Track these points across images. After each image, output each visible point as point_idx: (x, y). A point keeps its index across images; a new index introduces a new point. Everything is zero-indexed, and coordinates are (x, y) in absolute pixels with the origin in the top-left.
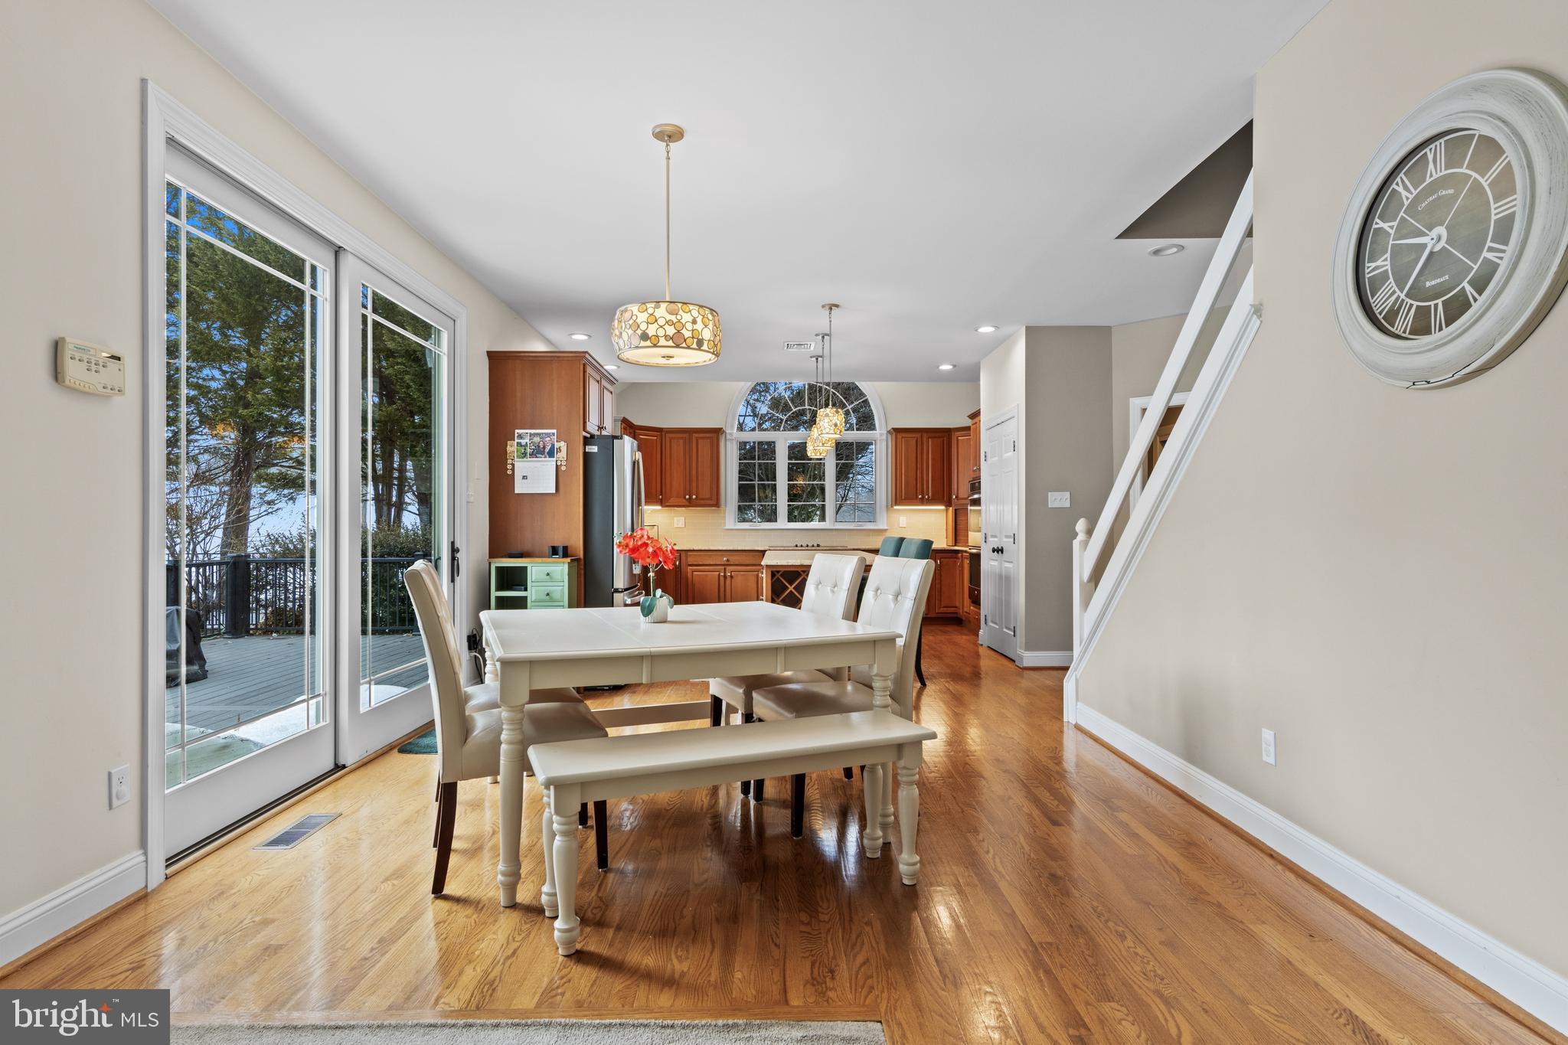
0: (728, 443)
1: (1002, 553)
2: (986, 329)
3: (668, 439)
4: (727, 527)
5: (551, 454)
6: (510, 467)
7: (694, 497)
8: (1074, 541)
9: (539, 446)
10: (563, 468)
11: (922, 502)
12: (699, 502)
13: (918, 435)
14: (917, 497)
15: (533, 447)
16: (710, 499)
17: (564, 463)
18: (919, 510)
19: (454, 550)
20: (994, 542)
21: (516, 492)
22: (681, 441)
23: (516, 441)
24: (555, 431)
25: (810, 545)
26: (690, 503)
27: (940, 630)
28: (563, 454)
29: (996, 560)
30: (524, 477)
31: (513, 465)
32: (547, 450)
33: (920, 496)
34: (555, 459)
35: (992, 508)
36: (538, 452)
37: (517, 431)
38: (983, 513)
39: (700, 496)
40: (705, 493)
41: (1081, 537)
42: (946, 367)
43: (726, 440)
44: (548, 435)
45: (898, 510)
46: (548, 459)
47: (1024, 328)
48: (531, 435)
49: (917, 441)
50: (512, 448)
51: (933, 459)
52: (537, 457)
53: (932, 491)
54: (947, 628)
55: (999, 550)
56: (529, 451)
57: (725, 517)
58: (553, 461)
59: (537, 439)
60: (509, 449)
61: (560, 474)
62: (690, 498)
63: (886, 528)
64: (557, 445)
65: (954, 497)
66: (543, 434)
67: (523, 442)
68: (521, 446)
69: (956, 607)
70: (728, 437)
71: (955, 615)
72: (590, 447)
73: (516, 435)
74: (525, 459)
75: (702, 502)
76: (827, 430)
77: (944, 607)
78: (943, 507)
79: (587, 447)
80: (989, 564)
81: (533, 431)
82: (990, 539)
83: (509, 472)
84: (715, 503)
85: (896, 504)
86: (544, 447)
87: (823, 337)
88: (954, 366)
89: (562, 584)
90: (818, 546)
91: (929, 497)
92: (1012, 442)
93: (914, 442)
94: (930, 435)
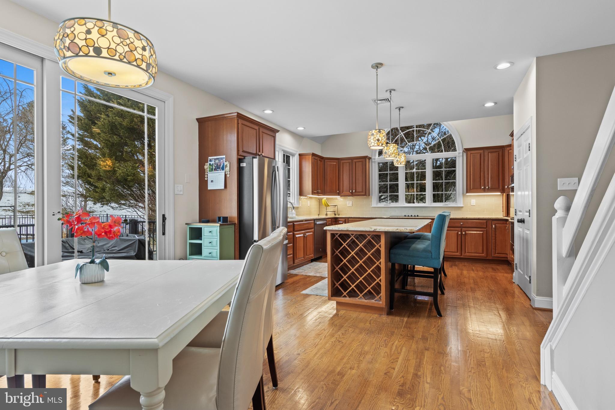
0: (373, 164)
1: (524, 223)
2: (503, 66)
3: (342, 163)
4: (373, 206)
5: (223, 169)
6: (206, 176)
7: (354, 191)
8: (553, 218)
9: (218, 165)
10: (228, 176)
11: (484, 190)
12: (356, 193)
13: (481, 151)
14: (481, 188)
15: (215, 166)
16: (362, 192)
17: (228, 173)
18: (484, 195)
19: (164, 218)
20: (520, 216)
21: (209, 188)
22: (348, 164)
23: (209, 163)
24: (224, 156)
25: (413, 215)
26: (352, 194)
27: (493, 269)
28: (228, 169)
29: (521, 228)
30: (212, 181)
31: (207, 175)
32: (221, 167)
33: (483, 187)
34: (224, 171)
35: (519, 193)
36: (218, 168)
37: (209, 158)
38: (515, 195)
39: (357, 191)
40: (359, 189)
41: (560, 214)
42: (490, 104)
43: (372, 162)
44: (222, 159)
45: (468, 196)
46: (222, 171)
47: (535, 58)
48: (215, 159)
49: (480, 155)
50: (207, 166)
51: (492, 165)
52: (217, 171)
53: (491, 184)
54: (498, 267)
55: (521, 221)
56: (214, 167)
57: (372, 201)
58: (223, 172)
59: (217, 161)
60: (206, 167)
61: (227, 179)
62: (352, 191)
63: (462, 206)
64: (225, 163)
65: (506, 187)
66: (220, 158)
67: (212, 163)
68: (211, 165)
69: (507, 254)
70: (373, 160)
71: (506, 259)
72: (242, 164)
73: (209, 160)
74: (212, 172)
75: (358, 193)
76: (373, 144)
77: (498, 253)
78: (500, 193)
79: (241, 164)
80: (518, 229)
81: (216, 157)
82: (518, 213)
83: (206, 179)
84: (364, 194)
85: (467, 192)
86: (220, 165)
87: (391, 92)
88: (496, 103)
89: (216, 237)
90: (418, 216)
91: (489, 188)
92: (528, 144)
93: (479, 155)
94: (489, 151)
